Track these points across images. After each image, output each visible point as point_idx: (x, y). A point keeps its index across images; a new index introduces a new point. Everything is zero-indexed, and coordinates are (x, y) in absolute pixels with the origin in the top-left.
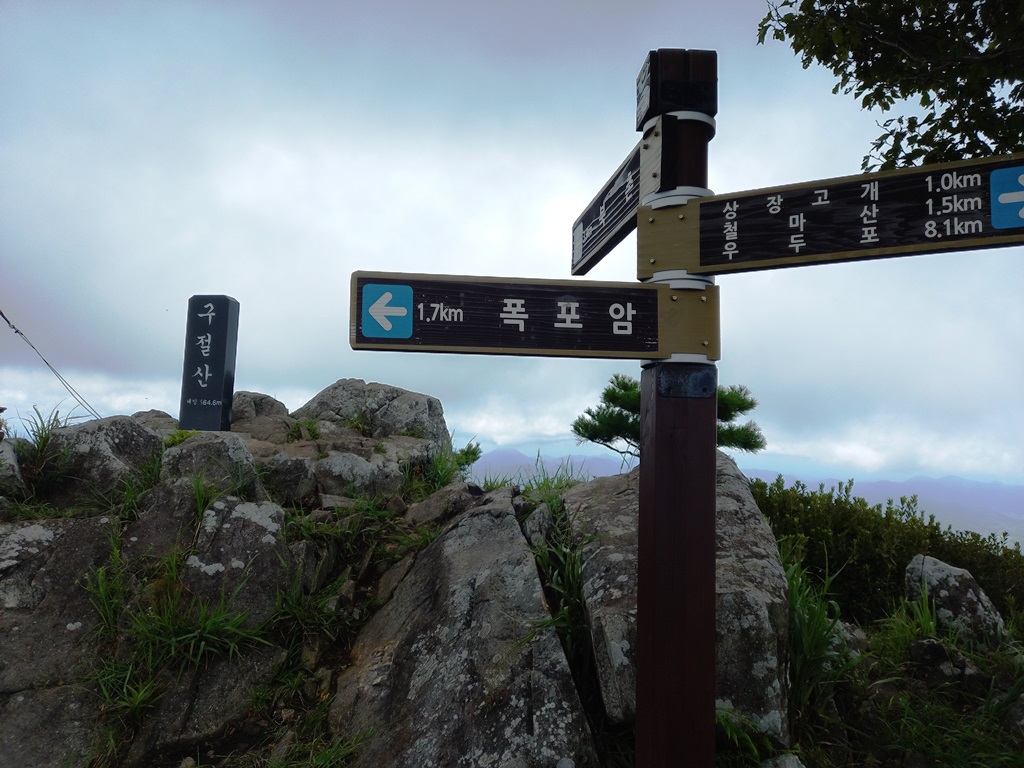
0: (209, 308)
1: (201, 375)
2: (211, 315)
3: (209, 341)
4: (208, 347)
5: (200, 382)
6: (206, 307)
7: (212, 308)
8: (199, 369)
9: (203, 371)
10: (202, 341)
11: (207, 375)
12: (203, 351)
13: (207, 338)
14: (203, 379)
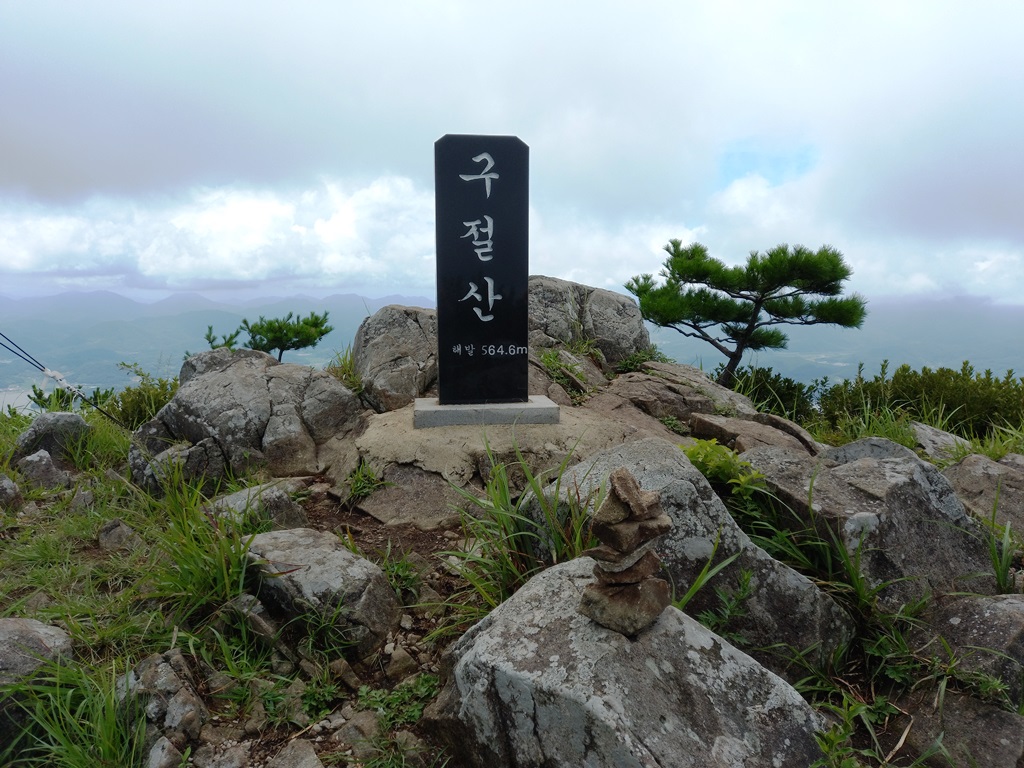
0: (485, 162)
1: (478, 297)
2: (488, 178)
3: (489, 230)
4: (489, 243)
5: (478, 311)
6: (478, 159)
7: (491, 164)
8: (474, 288)
9: (483, 290)
10: (473, 231)
11: (491, 298)
12: (479, 252)
13: (484, 224)
14: (484, 305)
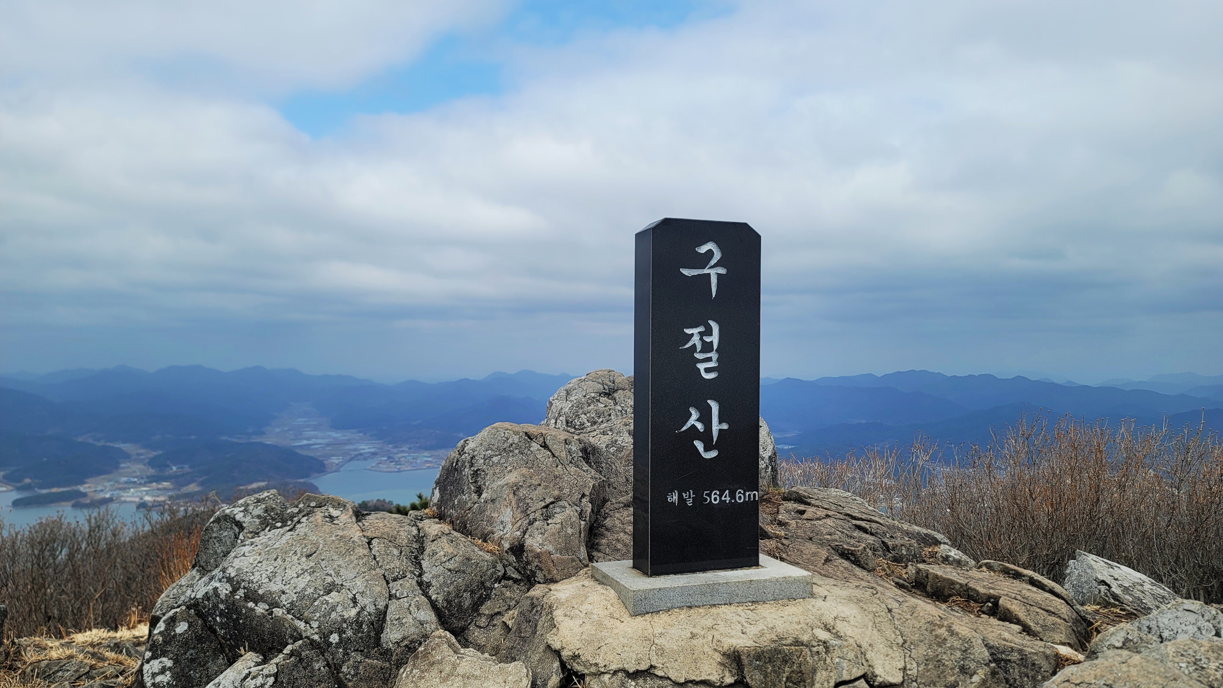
0: (710, 253)
1: (700, 426)
2: (714, 273)
3: (715, 339)
4: (714, 355)
5: (699, 445)
6: (703, 249)
7: (717, 256)
8: (695, 415)
9: (706, 418)
10: (696, 340)
11: (716, 427)
12: (701, 367)
13: (709, 332)
14: (706, 437)
